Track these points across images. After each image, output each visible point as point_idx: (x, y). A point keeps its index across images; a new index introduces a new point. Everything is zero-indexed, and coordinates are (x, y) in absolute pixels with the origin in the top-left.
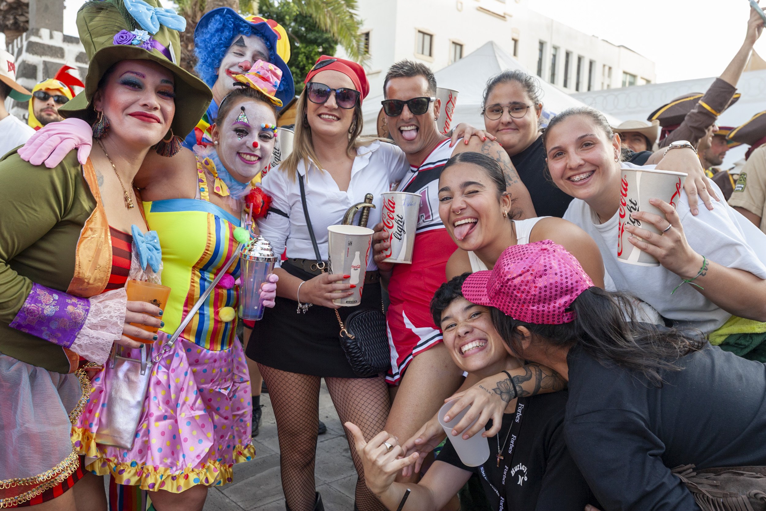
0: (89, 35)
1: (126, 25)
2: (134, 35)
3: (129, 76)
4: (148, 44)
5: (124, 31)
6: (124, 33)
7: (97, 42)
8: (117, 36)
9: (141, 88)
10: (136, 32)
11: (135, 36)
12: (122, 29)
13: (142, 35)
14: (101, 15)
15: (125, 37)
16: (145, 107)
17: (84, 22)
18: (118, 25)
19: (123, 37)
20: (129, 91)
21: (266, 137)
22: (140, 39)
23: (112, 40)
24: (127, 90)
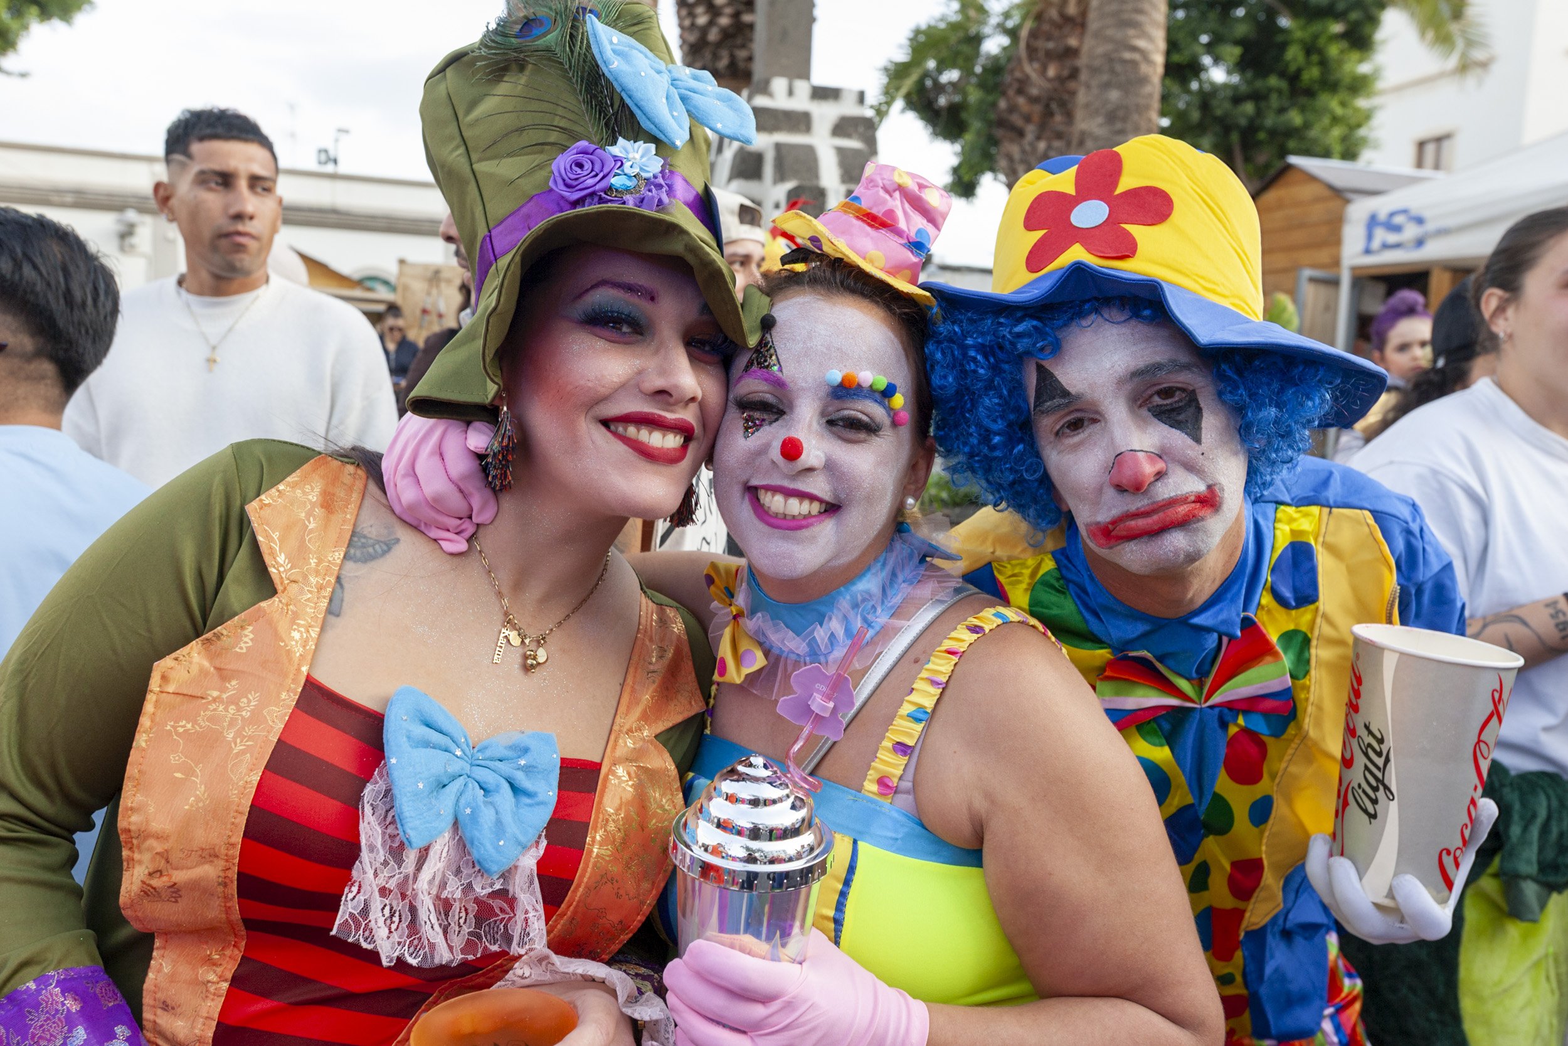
0: (462, 150)
1: (589, 125)
2: (616, 159)
3: (603, 297)
4: (659, 186)
5: (583, 144)
6: (584, 152)
7: (491, 176)
8: (562, 162)
9: (642, 334)
10: (621, 147)
11: (619, 161)
12: (576, 138)
13: (638, 156)
14: (503, 88)
15: (588, 166)
16: (659, 397)
17: (449, 112)
18: (563, 123)
19: (580, 165)
20: (607, 345)
21: (854, 425)
22: (636, 170)
23: (544, 173)
24: (600, 344)
